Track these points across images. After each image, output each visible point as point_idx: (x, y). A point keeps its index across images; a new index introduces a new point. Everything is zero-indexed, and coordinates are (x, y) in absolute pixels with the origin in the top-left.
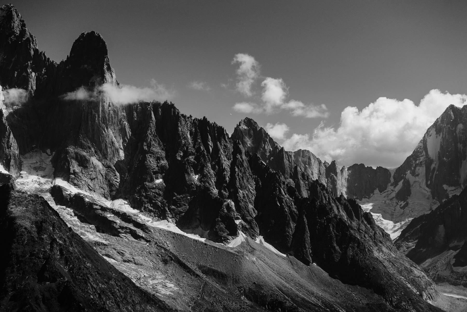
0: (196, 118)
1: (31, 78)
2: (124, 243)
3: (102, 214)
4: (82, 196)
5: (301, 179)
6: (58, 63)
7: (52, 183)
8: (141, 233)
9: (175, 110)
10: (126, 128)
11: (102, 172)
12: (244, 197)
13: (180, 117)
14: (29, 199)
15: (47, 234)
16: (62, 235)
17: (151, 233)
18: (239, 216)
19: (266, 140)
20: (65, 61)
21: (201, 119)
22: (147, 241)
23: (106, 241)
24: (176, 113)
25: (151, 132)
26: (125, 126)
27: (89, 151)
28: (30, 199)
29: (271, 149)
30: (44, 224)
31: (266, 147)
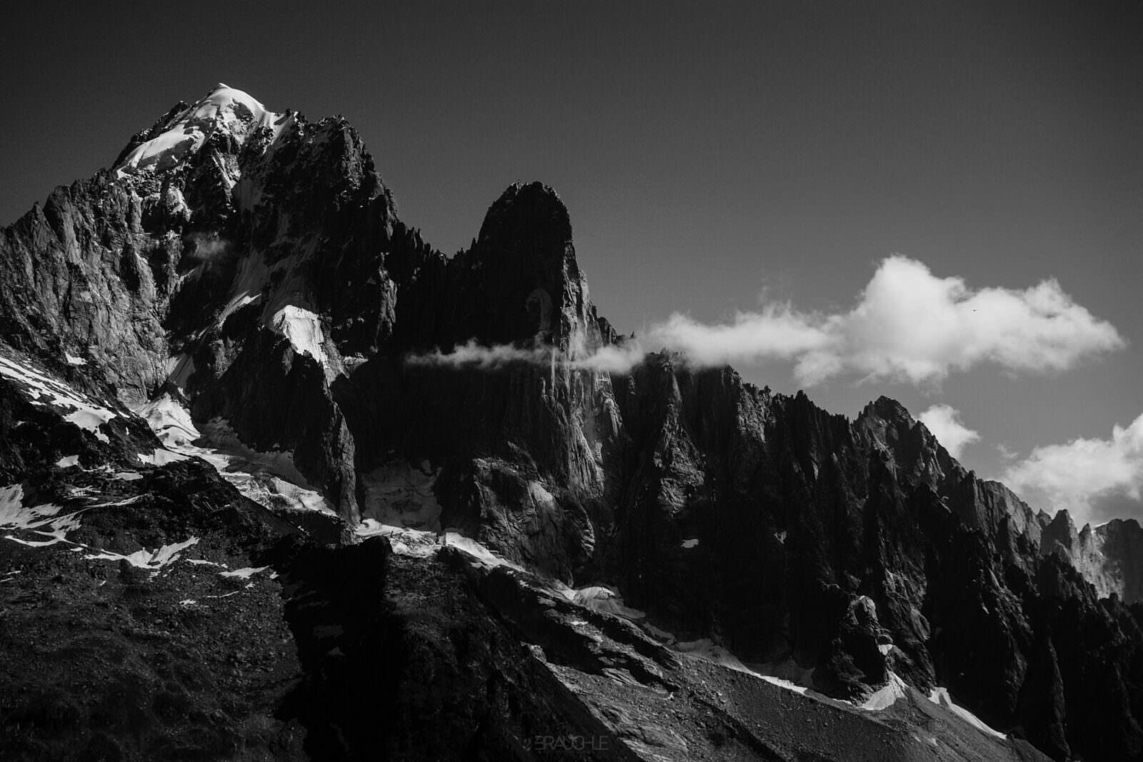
0: (780, 394)
1: (387, 292)
2: (614, 690)
3: (559, 620)
4: (512, 575)
5: (1015, 550)
6: (451, 257)
7: (437, 542)
8: (655, 669)
9: (730, 374)
10: (612, 415)
11: (555, 519)
12: (899, 589)
13: (742, 390)
14: (431, 574)
15: (480, 660)
16: (513, 663)
17: (677, 668)
18: (887, 636)
19: (931, 452)
20: (467, 251)
21: (792, 396)
22: (670, 689)
23: (572, 683)
24: (732, 381)
25: (673, 425)
26: (608, 410)
27: (525, 467)
28: (433, 575)
29: (944, 475)
30: (472, 636)
31: (931, 470)
